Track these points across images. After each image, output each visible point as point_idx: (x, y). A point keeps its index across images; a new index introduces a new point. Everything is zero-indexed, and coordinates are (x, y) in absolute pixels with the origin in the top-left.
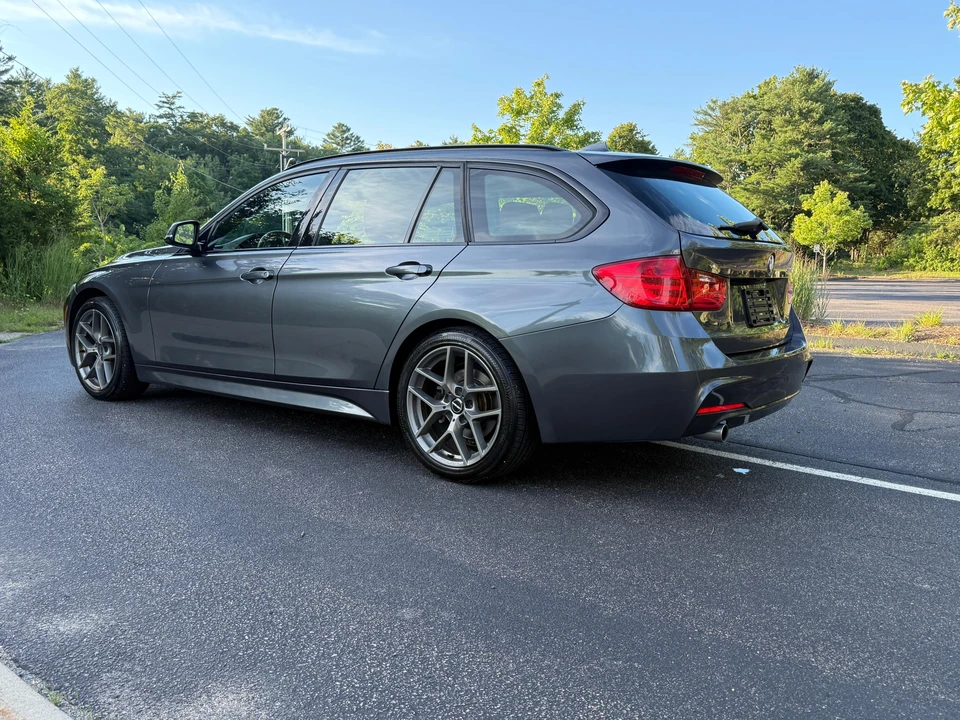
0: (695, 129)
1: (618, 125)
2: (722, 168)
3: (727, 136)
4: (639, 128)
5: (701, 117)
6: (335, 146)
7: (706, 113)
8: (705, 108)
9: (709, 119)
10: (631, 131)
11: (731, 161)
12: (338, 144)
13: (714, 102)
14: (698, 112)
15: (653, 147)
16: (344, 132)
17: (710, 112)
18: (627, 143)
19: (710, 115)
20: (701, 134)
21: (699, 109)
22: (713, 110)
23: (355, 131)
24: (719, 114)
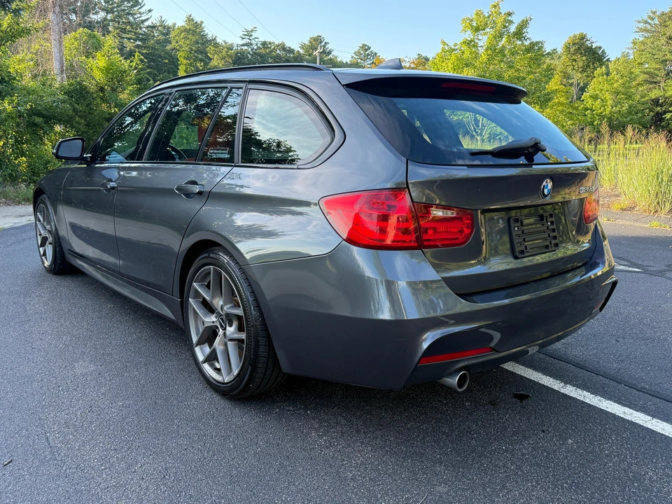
0: (636, 35)
1: (572, 35)
2: (657, 66)
3: (664, 40)
4: (589, 37)
5: (642, 25)
6: (359, 60)
7: (646, 22)
8: (645, 18)
9: (649, 27)
10: (583, 38)
11: (666, 61)
12: (362, 59)
13: (654, 13)
14: (639, 22)
15: (603, 51)
16: (366, 50)
17: (650, 21)
18: (579, 49)
19: (650, 24)
20: (641, 39)
21: (640, 19)
22: (653, 19)
23: (373, 49)
24: (657, 22)
